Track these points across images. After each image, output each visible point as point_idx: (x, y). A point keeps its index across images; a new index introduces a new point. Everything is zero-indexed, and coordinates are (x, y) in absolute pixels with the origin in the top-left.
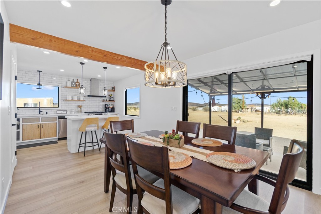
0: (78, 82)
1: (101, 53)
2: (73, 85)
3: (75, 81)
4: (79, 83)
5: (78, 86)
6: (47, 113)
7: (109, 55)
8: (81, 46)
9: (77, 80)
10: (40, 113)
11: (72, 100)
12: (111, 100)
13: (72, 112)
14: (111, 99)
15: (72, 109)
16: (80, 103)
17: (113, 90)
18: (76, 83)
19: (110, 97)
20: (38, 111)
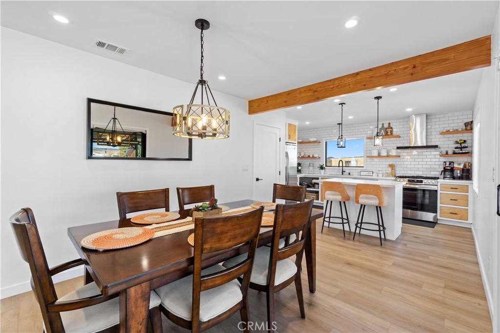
0: (390, 127)
1: (310, 90)
2: (382, 134)
3: (386, 126)
4: (392, 128)
5: (389, 133)
6: (349, 174)
7: (320, 87)
8: (289, 93)
9: (389, 124)
10: (343, 174)
11: (379, 156)
12: (462, 153)
13: (379, 175)
14: (463, 149)
15: (380, 170)
16: (391, 161)
17: (466, 130)
18: (387, 129)
19: (459, 146)
20: (341, 170)
